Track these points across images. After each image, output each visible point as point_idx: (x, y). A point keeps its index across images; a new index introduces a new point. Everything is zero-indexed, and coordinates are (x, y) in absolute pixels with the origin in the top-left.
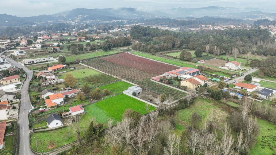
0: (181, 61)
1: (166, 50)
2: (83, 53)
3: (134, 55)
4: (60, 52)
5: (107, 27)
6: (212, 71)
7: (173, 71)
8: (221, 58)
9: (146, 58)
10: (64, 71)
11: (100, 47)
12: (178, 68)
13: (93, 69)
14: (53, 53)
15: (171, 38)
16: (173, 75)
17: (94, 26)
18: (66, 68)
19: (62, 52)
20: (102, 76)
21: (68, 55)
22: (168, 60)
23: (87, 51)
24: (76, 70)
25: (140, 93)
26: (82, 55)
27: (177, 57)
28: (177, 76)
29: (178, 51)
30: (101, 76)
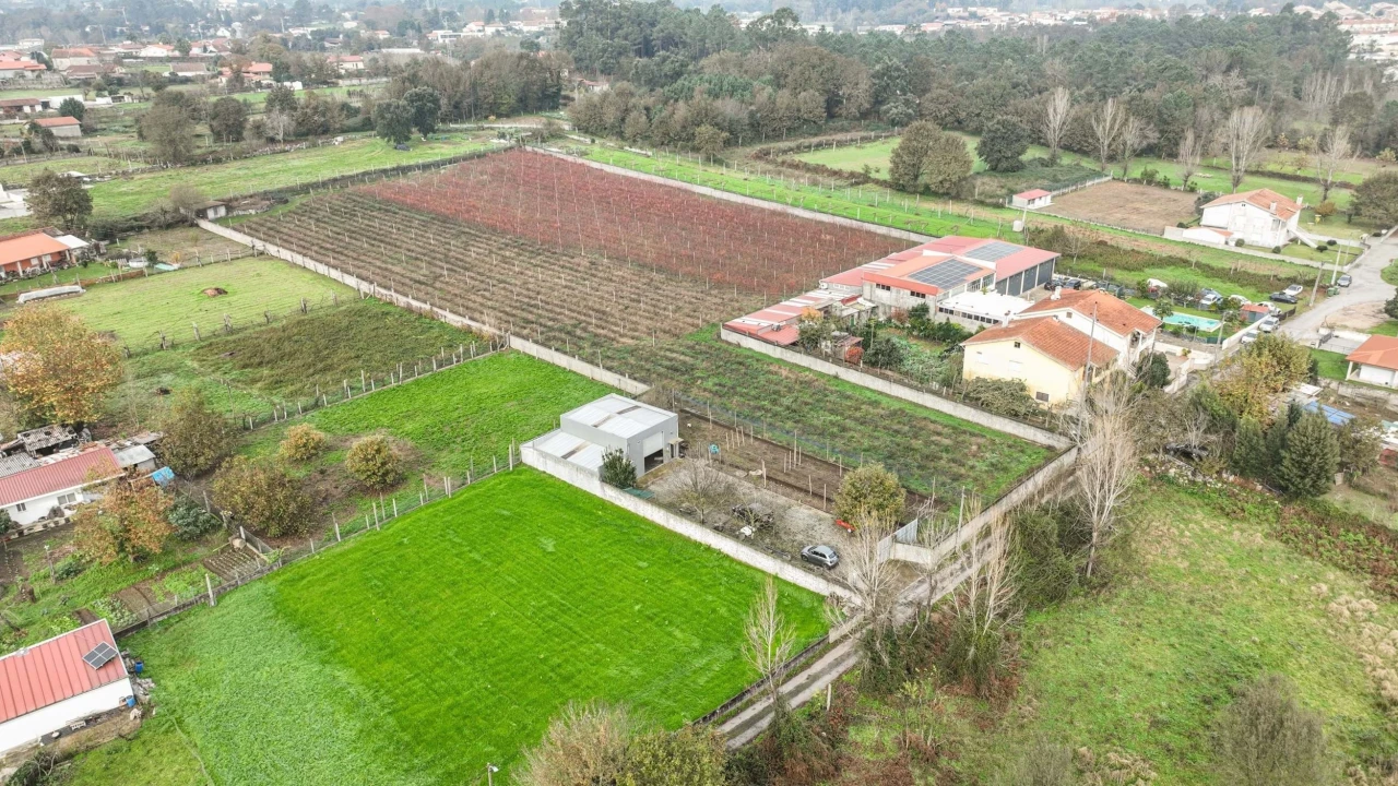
0: (907, 202)
1: (792, 131)
2: (241, 156)
3: (587, 162)
4: (75, 150)
5: (418, 17)
6: (1131, 260)
7: (879, 267)
8: (1145, 174)
9: (671, 182)
10: (60, 284)
11: (360, 118)
12: (900, 245)
13: (294, 265)
14: (22, 160)
15: (815, 60)
16: (882, 295)
17: (347, 15)
18: (85, 261)
19: (90, 153)
20: (360, 313)
21: (131, 166)
22: (815, 196)
23: (272, 140)
24: (161, 272)
25: (660, 453)
26: (232, 169)
27: (867, 170)
28: (919, 301)
29: (863, 139)
30: (349, 313)
